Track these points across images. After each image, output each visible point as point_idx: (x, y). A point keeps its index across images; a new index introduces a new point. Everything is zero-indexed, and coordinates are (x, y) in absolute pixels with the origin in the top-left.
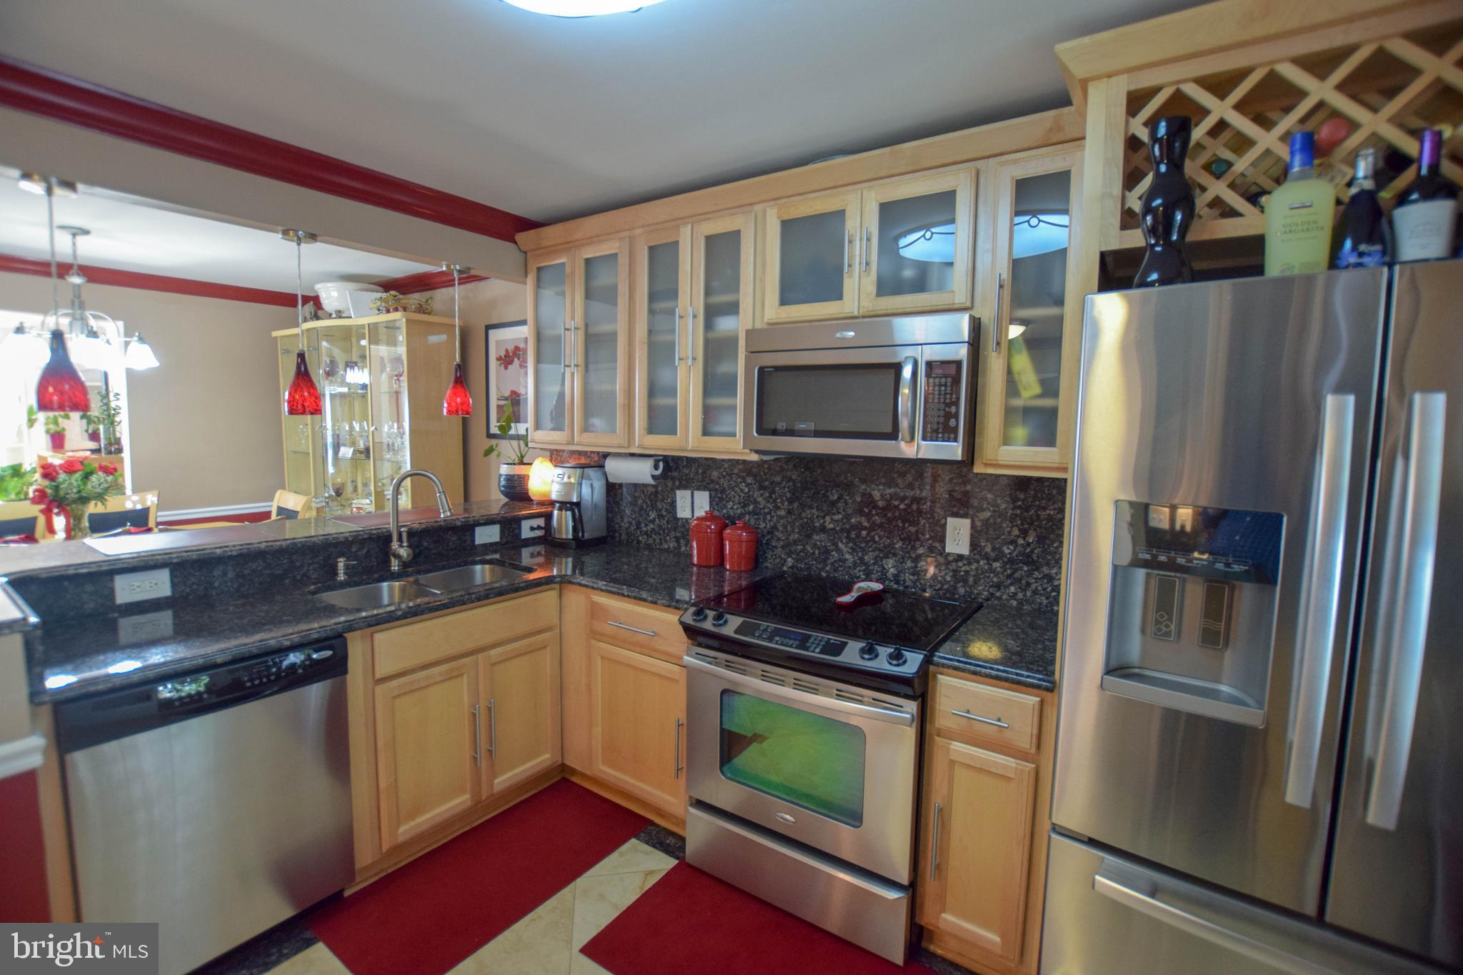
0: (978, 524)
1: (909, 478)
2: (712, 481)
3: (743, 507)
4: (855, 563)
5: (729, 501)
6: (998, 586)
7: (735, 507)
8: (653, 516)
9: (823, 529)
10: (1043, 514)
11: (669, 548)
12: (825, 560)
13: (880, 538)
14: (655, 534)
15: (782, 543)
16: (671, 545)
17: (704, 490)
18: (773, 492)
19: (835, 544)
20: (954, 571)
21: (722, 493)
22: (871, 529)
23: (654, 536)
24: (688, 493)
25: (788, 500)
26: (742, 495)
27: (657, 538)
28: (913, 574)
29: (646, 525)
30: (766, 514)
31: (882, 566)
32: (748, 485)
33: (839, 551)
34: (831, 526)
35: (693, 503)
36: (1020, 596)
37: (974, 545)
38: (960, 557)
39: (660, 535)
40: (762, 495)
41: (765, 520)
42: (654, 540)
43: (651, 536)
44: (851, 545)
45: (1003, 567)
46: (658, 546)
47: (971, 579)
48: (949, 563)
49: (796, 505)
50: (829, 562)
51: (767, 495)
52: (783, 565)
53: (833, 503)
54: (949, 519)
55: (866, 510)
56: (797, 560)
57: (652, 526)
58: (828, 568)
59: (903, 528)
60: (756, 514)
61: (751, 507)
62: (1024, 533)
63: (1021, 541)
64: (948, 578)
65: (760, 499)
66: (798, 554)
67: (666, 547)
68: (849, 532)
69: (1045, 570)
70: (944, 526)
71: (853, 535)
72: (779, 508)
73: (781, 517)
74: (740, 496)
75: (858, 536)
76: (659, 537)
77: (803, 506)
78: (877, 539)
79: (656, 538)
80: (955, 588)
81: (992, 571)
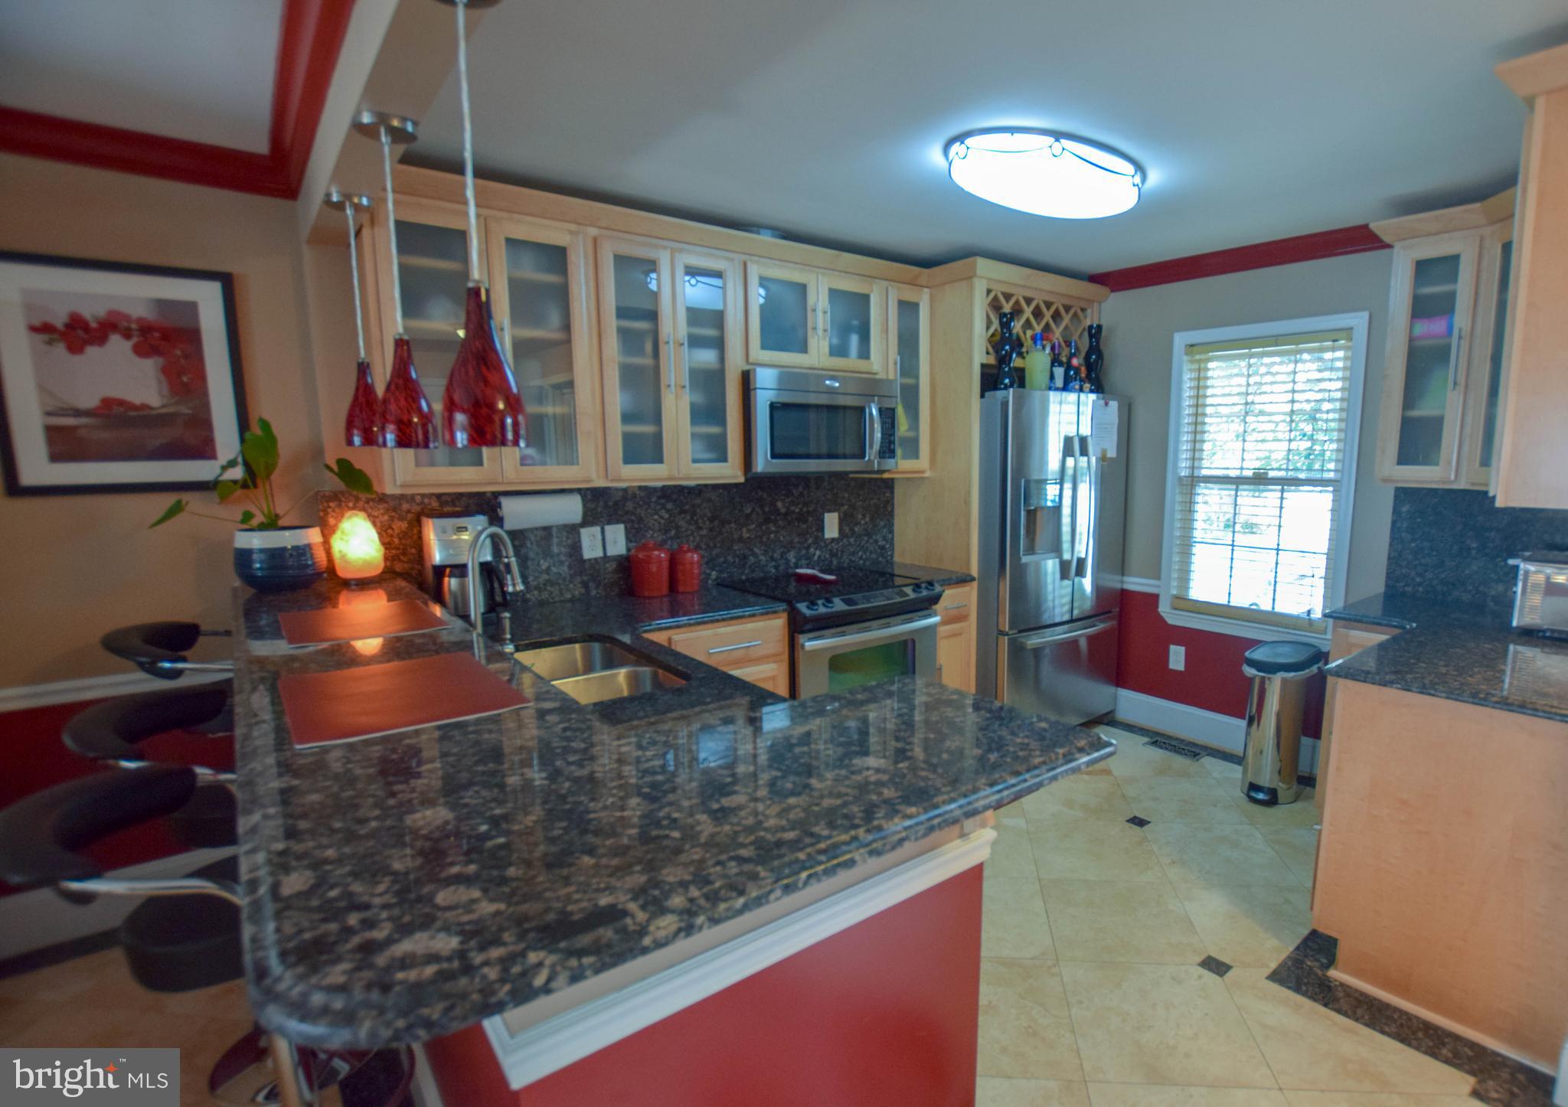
0: (842, 515)
1: (800, 489)
2: (627, 513)
3: (665, 534)
4: (767, 561)
5: (647, 530)
6: (853, 554)
7: (656, 535)
8: (547, 564)
9: (741, 539)
10: (872, 502)
11: (573, 597)
12: (744, 565)
13: (784, 537)
14: (551, 586)
15: (706, 559)
16: (577, 593)
17: (617, 523)
18: (694, 514)
19: (752, 550)
20: (831, 550)
21: (639, 523)
22: (776, 532)
23: (549, 588)
24: (597, 530)
25: (709, 519)
26: (663, 521)
27: (555, 591)
28: (806, 559)
29: (536, 578)
30: (688, 536)
31: (787, 559)
32: (668, 511)
33: (755, 555)
34: (748, 535)
35: (604, 539)
36: (864, 557)
37: (841, 530)
38: (833, 540)
39: (559, 584)
40: (683, 518)
41: (688, 541)
42: (551, 593)
43: (545, 589)
44: (763, 548)
45: (855, 541)
46: (557, 599)
47: (839, 553)
48: (826, 546)
49: (716, 523)
50: (747, 566)
51: (688, 517)
52: (708, 579)
53: (748, 516)
54: (826, 515)
55: (773, 517)
56: (721, 572)
57: (545, 577)
58: (747, 572)
59: (799, 526)
60: (678, 538)
61: (673, 532)
62: (864, 516)
63: (863, 522)
64: (827, 556)
65: (682, 523)
66: (720, 566)
67: (568, 596)
68: (761, 538)
69: (874, 537)
70: (823, 521)
71: (764, 539)
72: (700, 528)
73: (702, 537)
74: (660, 523)
75: (768, 539)
76: (557, 587)
77: (723, 523)
78: (781, 538)
79: (552, 590)
80: (831, 562)
81: (850, 544)
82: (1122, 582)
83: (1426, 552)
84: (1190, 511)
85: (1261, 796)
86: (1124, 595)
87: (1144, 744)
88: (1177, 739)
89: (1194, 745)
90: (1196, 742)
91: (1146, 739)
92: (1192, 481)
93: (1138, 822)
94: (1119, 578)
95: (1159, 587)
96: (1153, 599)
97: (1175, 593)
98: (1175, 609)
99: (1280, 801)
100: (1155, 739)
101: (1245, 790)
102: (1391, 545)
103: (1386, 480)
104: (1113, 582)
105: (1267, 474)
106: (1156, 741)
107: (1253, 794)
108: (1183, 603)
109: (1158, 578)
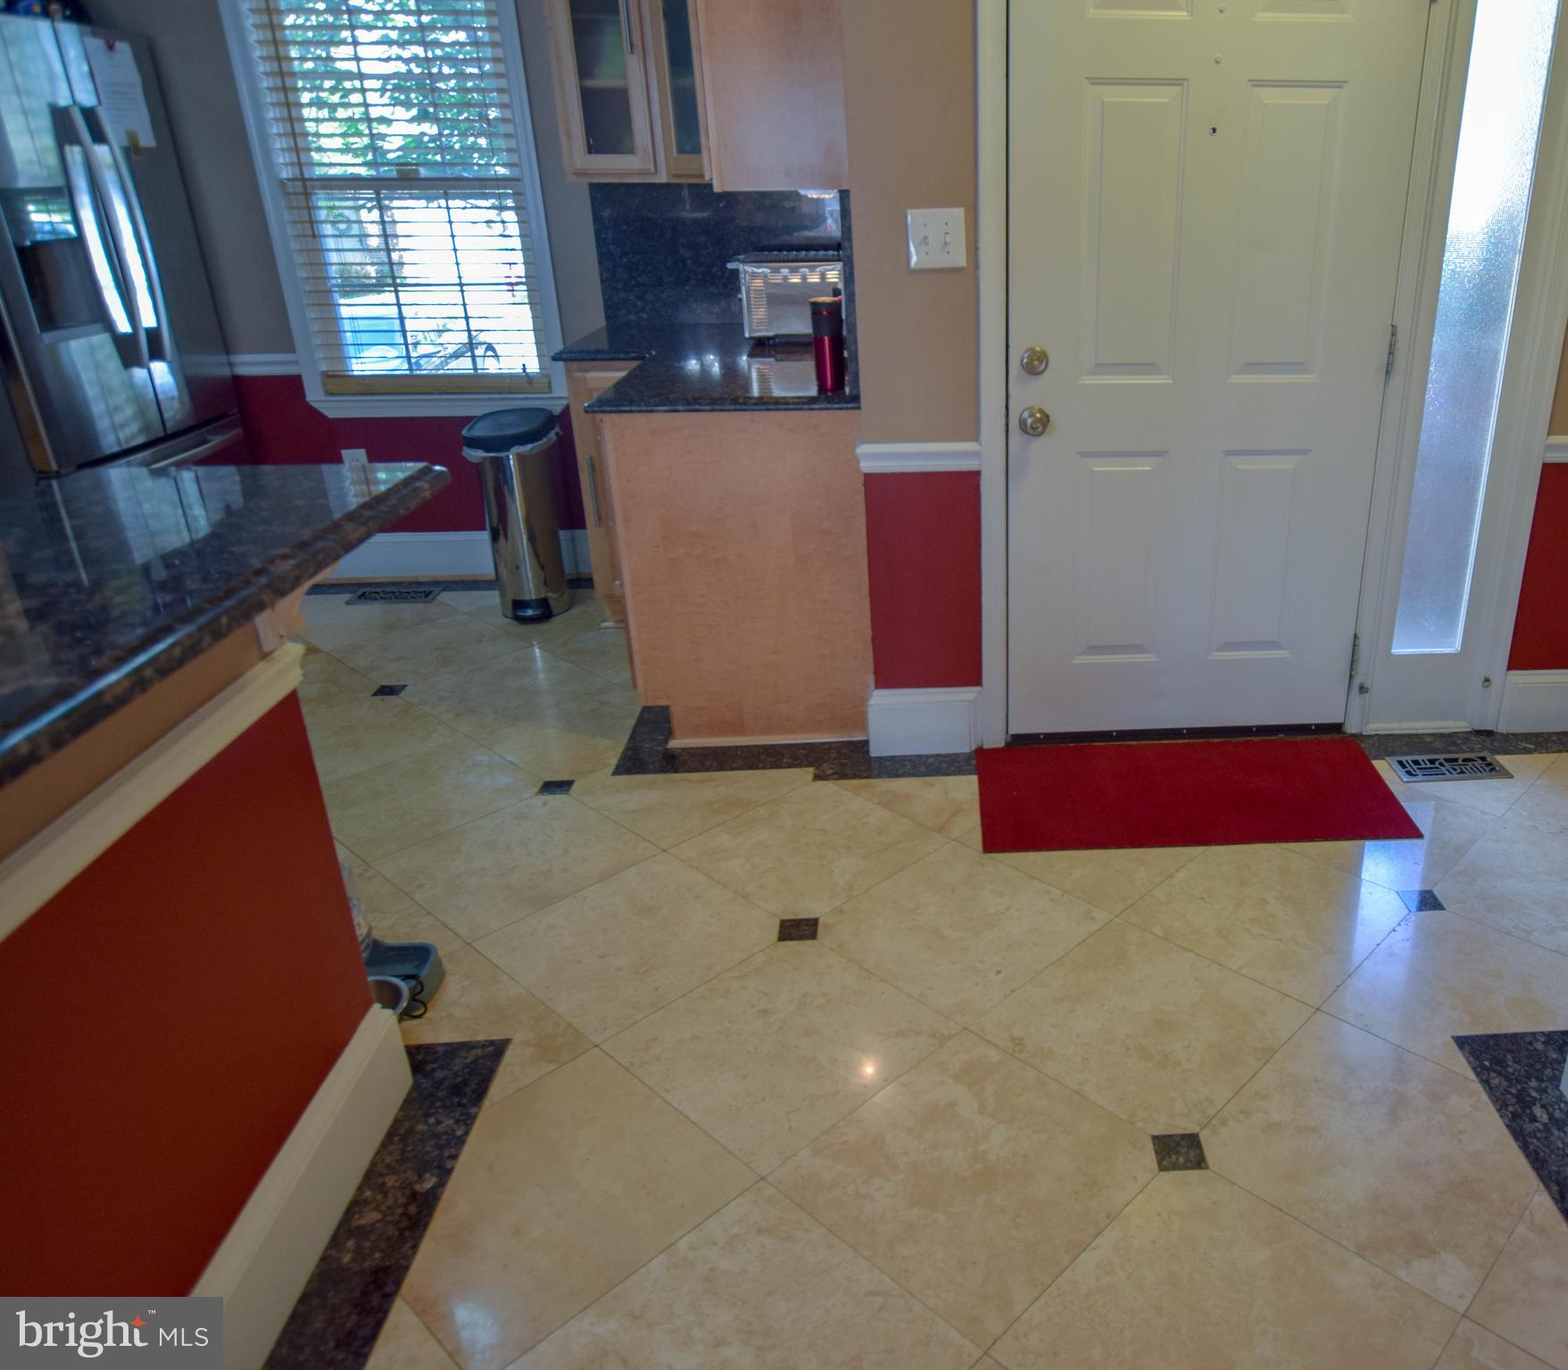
82: (231, 365)
83: (641, 268)
84: (314, 236)
85: (530, 612)
86: (240, 386)
87: (347, 603)
88: (392, 584)
89: (419, 583)
90: (421, 580)
91: (347, 597)
92: (305, 187)
93: (386, 691)
94: (223, 358)
95: (295, 363)
96: (292, 385)
97: (325, 369)
98: (332, 394)
99: (554, 612)
100: (360, 592)
101: (510, 612)
102: (600, 263)
103: (581, 174)
104: (214, 366)
105: (417, 171)
106: (364, 594)
107: (520, 614)
108: (341, 382)
109: (292, 350)
